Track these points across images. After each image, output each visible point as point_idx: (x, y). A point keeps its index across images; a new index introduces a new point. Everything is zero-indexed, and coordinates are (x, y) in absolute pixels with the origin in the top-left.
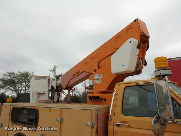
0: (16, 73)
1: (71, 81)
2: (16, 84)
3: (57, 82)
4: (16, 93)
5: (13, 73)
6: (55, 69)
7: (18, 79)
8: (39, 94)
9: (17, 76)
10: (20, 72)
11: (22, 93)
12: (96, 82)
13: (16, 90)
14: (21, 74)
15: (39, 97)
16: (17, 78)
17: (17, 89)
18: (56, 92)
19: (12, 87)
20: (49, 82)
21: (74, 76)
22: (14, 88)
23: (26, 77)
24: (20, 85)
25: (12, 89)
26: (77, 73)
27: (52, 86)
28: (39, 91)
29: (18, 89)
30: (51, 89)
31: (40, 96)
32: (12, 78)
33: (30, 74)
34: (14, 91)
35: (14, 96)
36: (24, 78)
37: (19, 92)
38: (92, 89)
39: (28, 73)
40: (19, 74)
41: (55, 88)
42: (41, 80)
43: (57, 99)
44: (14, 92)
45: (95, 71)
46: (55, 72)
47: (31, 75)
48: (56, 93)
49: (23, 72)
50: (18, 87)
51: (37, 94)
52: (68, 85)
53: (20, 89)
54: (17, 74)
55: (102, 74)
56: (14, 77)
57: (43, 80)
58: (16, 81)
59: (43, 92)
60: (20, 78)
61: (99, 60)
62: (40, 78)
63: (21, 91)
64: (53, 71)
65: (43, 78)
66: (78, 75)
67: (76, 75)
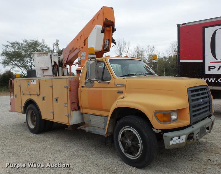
0: (20, 43)
1: (69, 56)
2: (24, 58)
3: (60, 57)
4: (25, 70)
5: (18, 43)
6: (57, 43)
7: (25, 51)
8: (44, 70)
9: (23, 47)
10: (26, 41)
11: (33, 69)
12: (82, 58)
13: (25, 67)
14: (28, 44)
15: (43, 73)
16: (23, 50)
17: (26, 64)
18: (60, 67)
19: (19, 62)
20: (51, 58)
21: (71, 52)
22: (22, 63)
23: (35, 47)
24: (28, 59)
25: (20, 64)
26: (73, 49)
27: (54, 62)
28: (42, 67)
29: (28, 64)
30: (54, 64)
31: (45, 71)
32: (17, 49)
33: (40, 42)
34: (22, 67)
35: (24, 73)
36: (33, 48)
37: (29, 69)
38: (80, 64)
39: (37, 41)
40: (25, 43)
41: (58, 63)
42: (43, 56)
43: (62, 74)
44: (23, 69)
45: (82, 48)
46: (57, 46)
47: (41, 44)
48: (60, 69)
49: (30, 41)
50: (27, 61)
51: (42, 70)
52: (68, 61)
53: (30, 64)
54: (22, 44)
55: (85, 51)
56: (19, 48)
57: (45, 56)
58: (23, 53)
59: (47, 68)
60: (27, 49)
61: (85, 39)
62: (42, 55)
63: (31, 67)
64: (56, 45)
65: (45, 54)
66: (74, 51)
67: (72, 51)
